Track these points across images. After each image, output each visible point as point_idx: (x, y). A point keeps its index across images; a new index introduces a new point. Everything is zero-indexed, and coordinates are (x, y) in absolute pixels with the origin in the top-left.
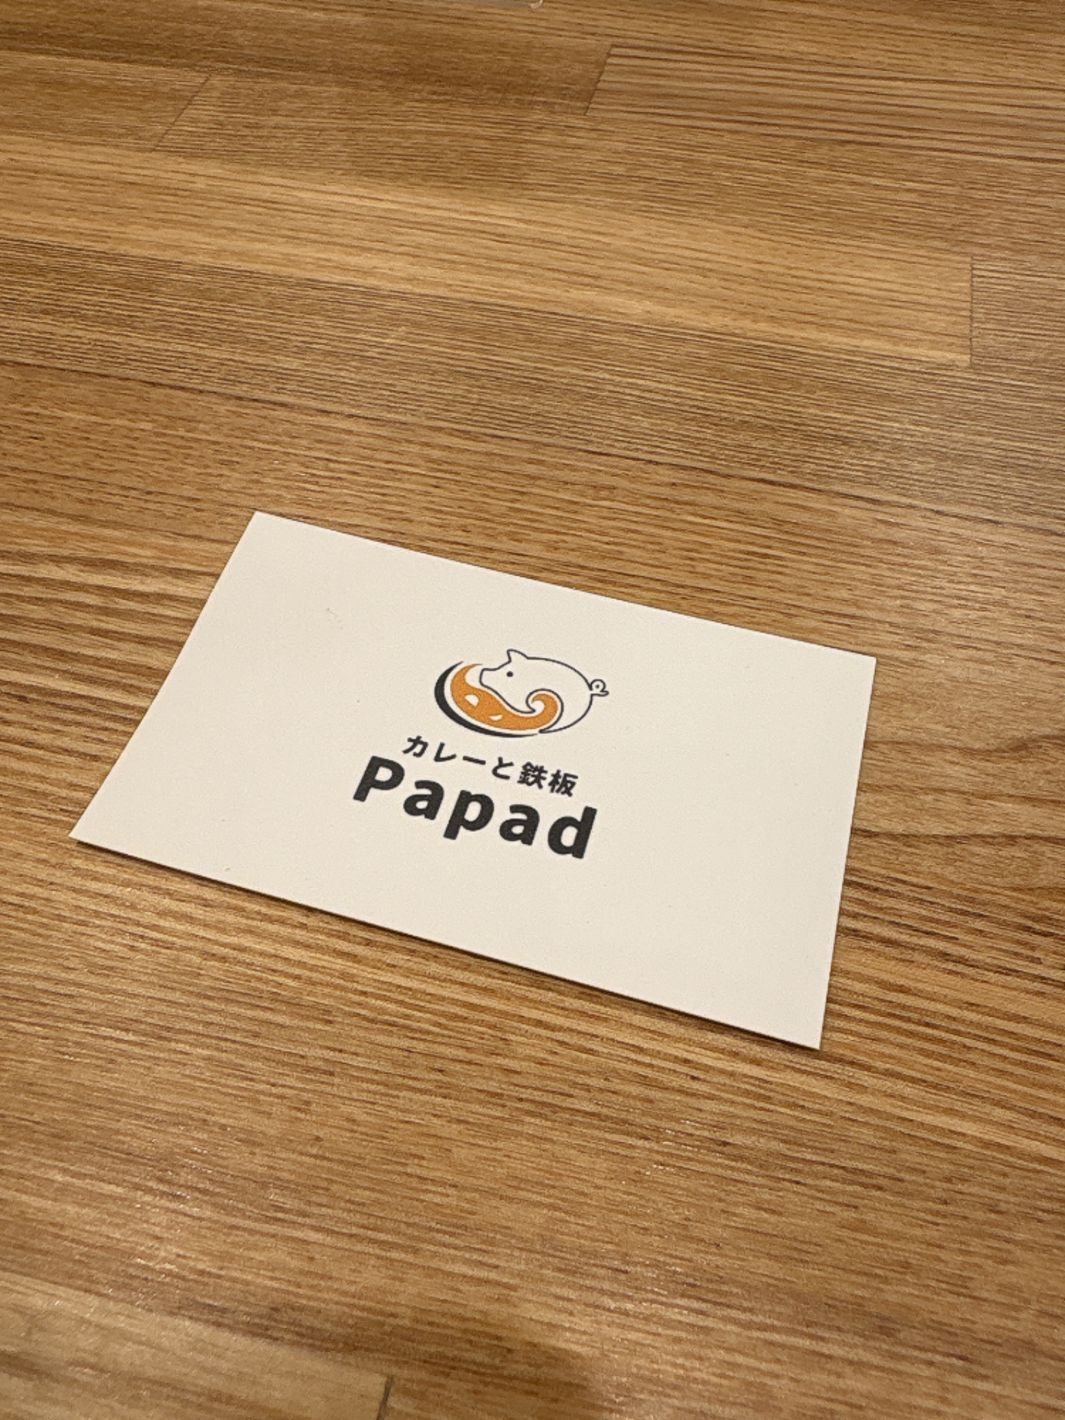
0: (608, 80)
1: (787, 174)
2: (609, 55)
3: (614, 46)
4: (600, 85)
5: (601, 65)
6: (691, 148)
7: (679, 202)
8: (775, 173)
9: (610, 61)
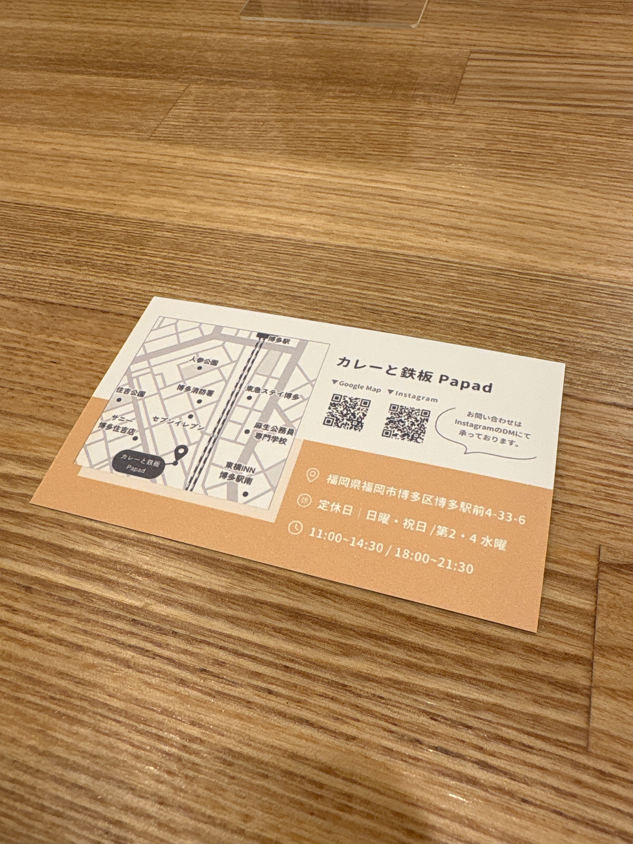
0: (471, 78)
1: (610, 145)
2: (469, 59)
3: (472, 52)
4: (463, 82)
5: (463, 67)
6: (533, 126)
7: (529, 169)
8: (601, 144)
9: (469, 63)
